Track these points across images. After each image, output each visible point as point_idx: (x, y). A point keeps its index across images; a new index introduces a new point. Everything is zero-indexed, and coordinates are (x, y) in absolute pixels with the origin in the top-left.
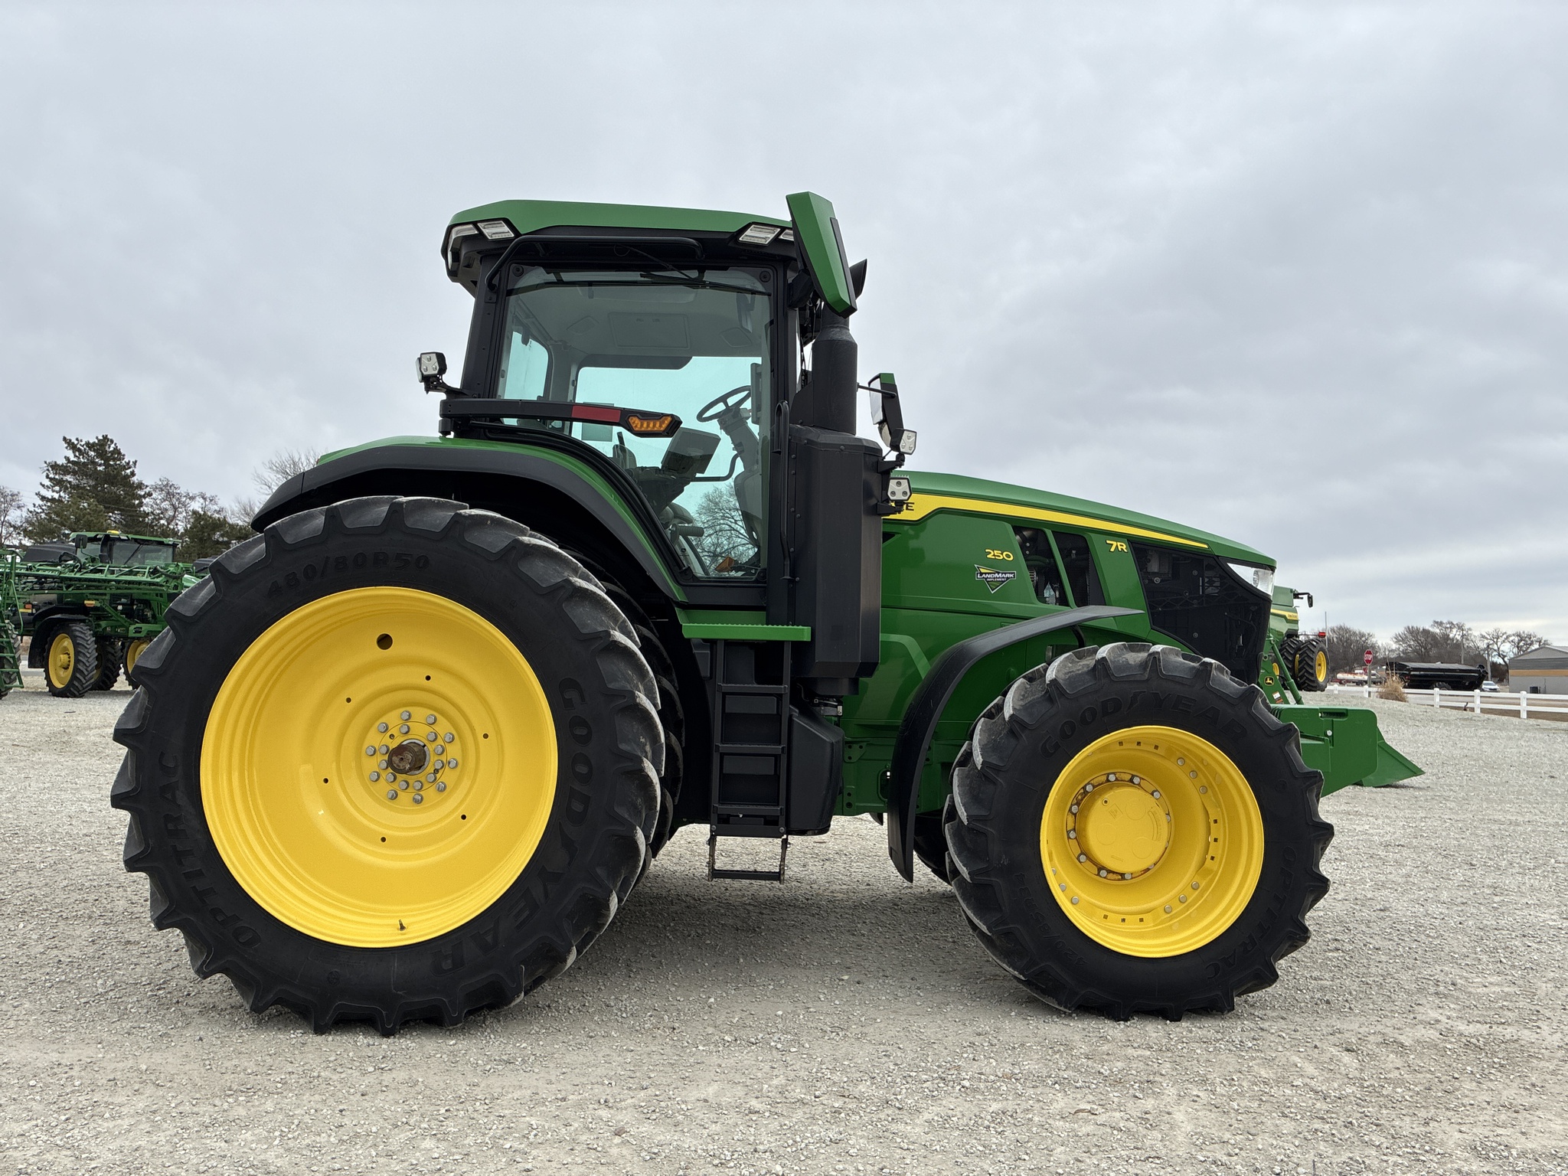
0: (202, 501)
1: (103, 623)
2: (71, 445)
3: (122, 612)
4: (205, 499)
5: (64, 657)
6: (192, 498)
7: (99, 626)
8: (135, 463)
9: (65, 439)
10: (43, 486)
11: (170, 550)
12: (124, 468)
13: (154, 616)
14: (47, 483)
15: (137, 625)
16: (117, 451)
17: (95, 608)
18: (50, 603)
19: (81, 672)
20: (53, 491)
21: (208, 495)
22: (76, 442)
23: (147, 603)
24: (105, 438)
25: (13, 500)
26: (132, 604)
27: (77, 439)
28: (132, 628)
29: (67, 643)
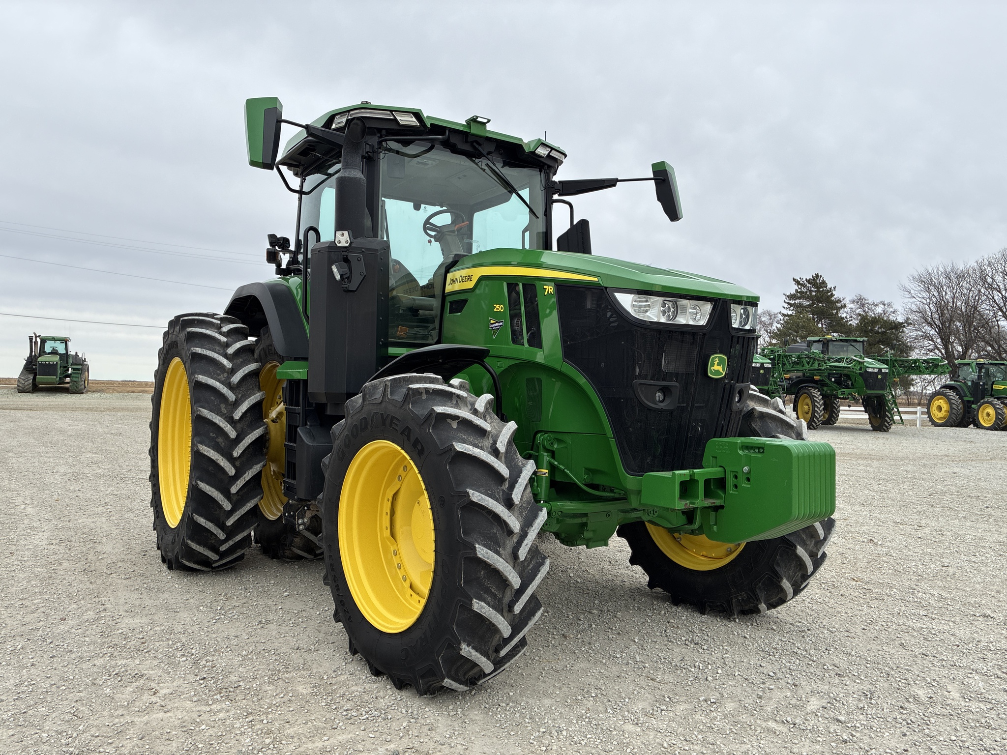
0: (882, 306)
1: (825, 389)
2: (797, 282)
3: (835, 382)
4: (885, 305)
5: (806, 407)
6: (877, 305)
7: (823, 390)
8: (835, 288)
9: (794, 279)
10: (784, 308)
11: (861, 344)
12: (828, 291)
13: (852, 384)
14: (786, 305)
15: (843, 390)
16: (824, 282)
17: (820, 380)
18: (799, 377)
19: (816, 418)
20: (790, 310)
21: (886, 302)
22: (799, 280)
23: (848, 377)
24: (817, 275)
25: (775, 318)
26: (841, 377)
27: (800, 278)
28: (839, 391)
29: (808, 401)
